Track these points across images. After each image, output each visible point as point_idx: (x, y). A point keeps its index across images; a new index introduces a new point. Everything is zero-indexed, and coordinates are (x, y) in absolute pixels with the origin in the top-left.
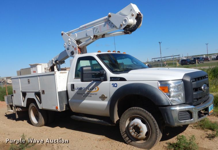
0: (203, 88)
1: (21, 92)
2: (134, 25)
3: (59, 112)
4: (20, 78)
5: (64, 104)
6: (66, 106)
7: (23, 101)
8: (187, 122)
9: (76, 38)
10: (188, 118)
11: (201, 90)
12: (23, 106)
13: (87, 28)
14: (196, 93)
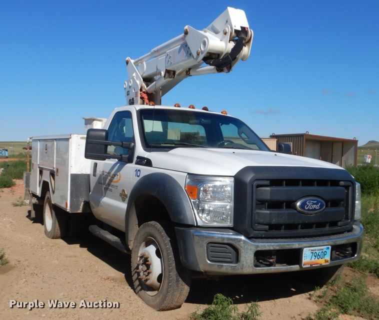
0: (298, 204)
1: (39, 167)
2: (227, 54)
3: (68, 212)
4: (39, 140)
5: (81, 199)
6: (84, 205)
7: (39, 186)
8: (225, 267)
9: (144, 73)
10: (229, 260)
11: (295, 208)
12: (38, 195)
13: (161, 52)
14: (268, 212)
